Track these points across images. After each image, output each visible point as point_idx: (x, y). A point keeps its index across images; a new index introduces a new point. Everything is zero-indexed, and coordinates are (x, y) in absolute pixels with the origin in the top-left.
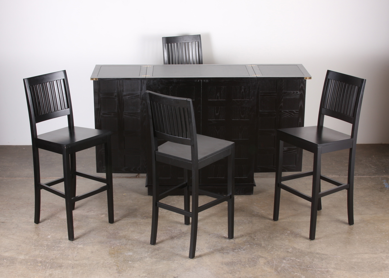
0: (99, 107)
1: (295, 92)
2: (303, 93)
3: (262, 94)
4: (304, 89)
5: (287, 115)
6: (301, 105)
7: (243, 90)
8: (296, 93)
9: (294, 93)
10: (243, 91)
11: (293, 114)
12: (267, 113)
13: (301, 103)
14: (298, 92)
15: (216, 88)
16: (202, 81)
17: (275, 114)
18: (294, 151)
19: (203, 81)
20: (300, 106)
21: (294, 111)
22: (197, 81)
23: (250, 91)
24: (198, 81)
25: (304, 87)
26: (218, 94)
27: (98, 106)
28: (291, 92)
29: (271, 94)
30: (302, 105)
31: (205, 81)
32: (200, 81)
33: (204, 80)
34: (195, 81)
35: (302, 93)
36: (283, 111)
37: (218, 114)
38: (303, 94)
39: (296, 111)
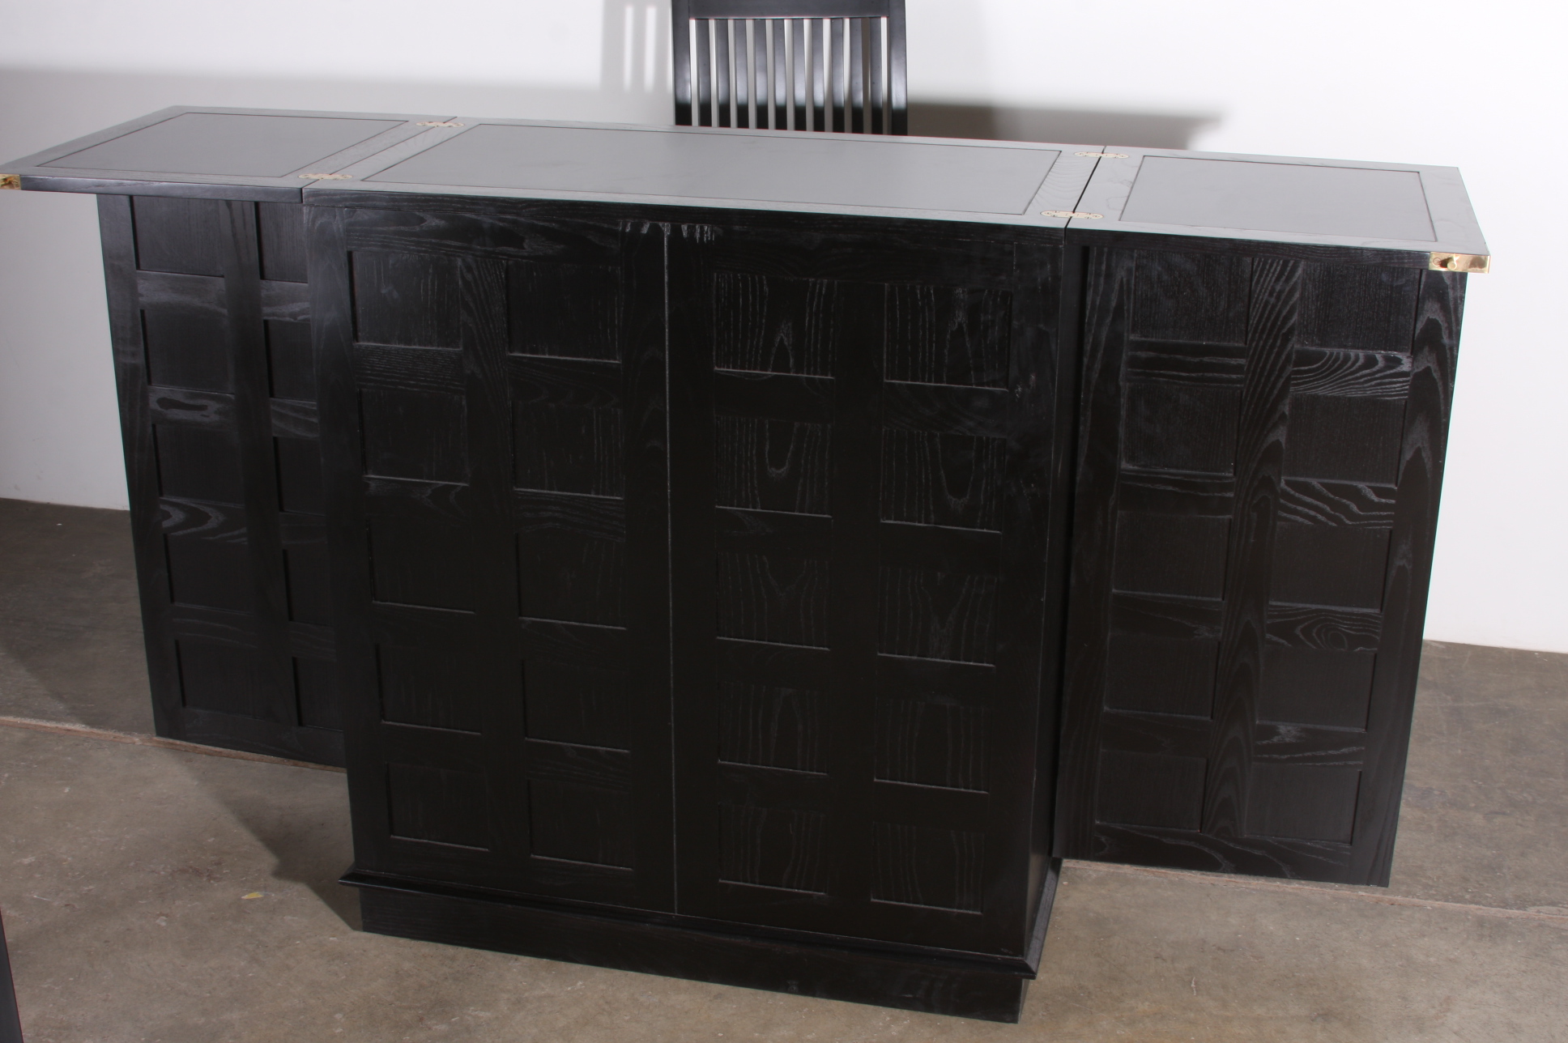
0: (140, 361)
1: (1379, 356)
2: (1433, 366)
3: (1143, 354)
4: (1446, 340)
5: (1312, 513)
6: (1418, 452)
7: (960, 317)
8: (1387, 367)
9: (1371, 362)
10: (960, 325)
11: (1354, 508)
12: (1170, 488)
13: (1418, 435)
14: (1398, 362)
15: (766, 289)
16: (666, 228)
17: (1231, 495)
18: (1344, 750)
19: (676, 231)
20: (1408, 455)
21: (1361, 485)
22: (637, 227)
23: (1015, 323)
24: (645, 230)
25: (1444, 325)
26: (784, 335)
27: (134, 355)
28: (1347, 358)
29: (1206, 359)
30: (1426, 455)
31: (691, 231)
32: (656, 232)
33: (685, 227)
34: (625, 227)
35: (1427, 371)
36: (1283, 484)
37: (783, 470)
38: (1436, 375)
39: (1379, 492)
